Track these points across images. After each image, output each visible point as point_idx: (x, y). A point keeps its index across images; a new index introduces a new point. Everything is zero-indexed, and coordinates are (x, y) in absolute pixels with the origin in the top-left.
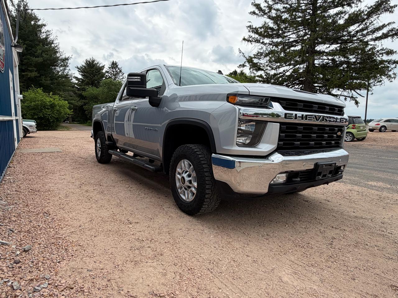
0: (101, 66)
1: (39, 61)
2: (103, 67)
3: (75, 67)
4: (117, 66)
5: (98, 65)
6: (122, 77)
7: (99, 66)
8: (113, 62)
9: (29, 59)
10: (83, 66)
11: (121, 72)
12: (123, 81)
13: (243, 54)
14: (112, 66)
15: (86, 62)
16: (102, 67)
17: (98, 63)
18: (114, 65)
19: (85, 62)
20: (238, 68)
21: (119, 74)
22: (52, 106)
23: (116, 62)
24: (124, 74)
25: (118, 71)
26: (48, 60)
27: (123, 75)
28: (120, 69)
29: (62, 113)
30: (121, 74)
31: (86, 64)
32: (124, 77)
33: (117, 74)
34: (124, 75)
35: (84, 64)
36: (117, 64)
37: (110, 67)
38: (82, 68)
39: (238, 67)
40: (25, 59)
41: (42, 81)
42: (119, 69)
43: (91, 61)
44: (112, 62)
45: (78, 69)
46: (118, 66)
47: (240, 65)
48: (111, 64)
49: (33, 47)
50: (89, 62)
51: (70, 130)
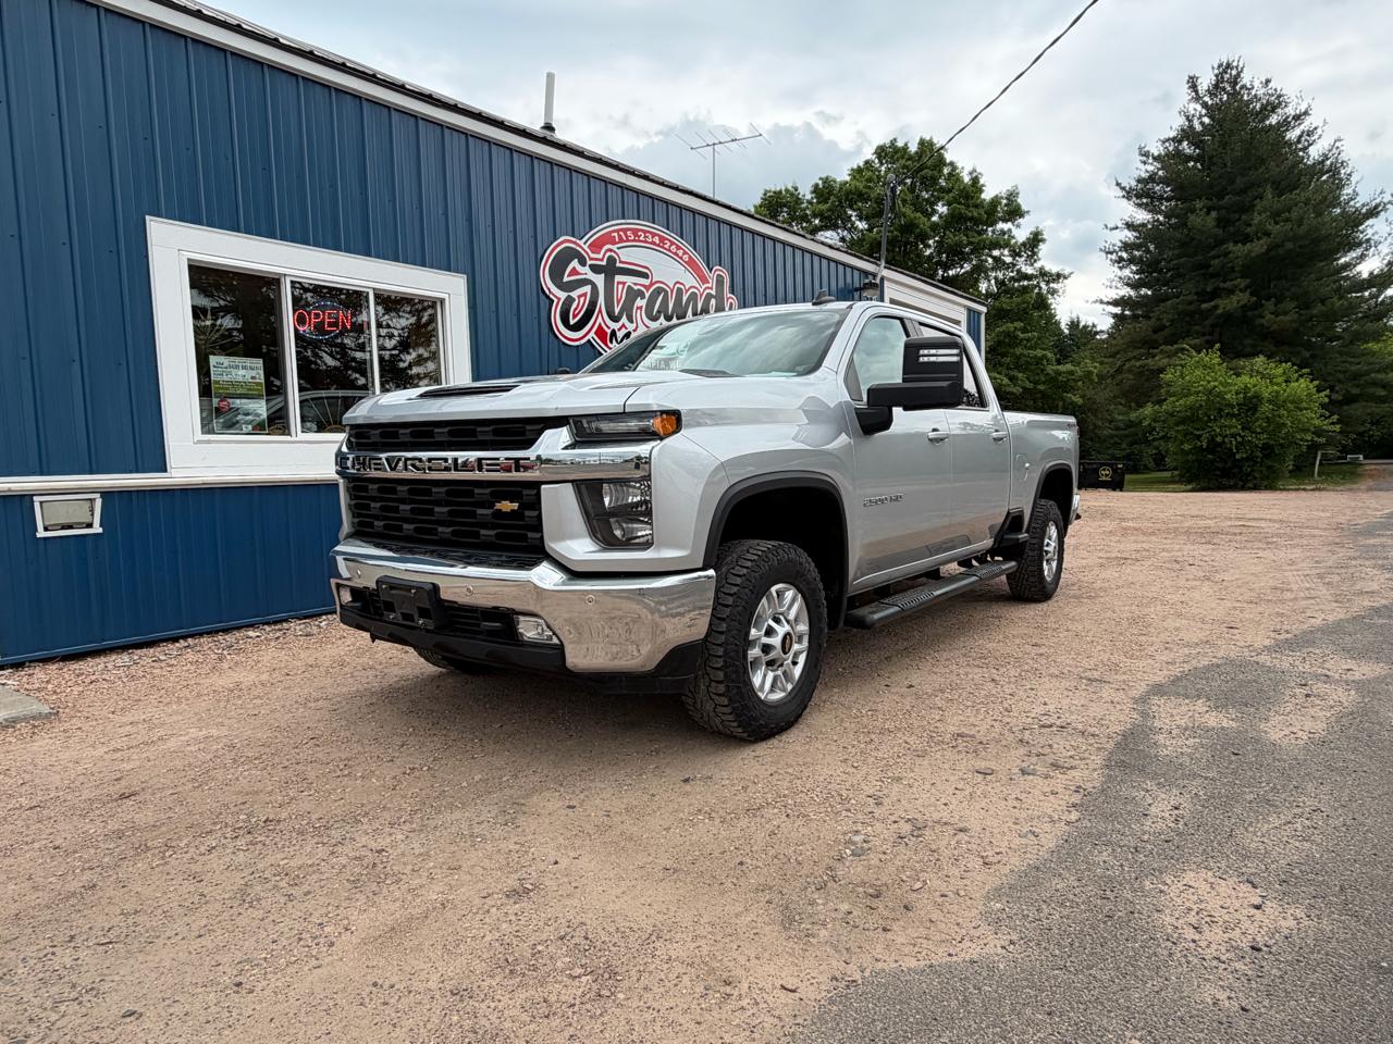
1: (1253, 255)
9: (1226, 254)
22: (1250, 404)
26: (1289, 240)
29: (1284, 425)
40: (1214, 257)
41: (1263, 317)
51: (1289, 490)
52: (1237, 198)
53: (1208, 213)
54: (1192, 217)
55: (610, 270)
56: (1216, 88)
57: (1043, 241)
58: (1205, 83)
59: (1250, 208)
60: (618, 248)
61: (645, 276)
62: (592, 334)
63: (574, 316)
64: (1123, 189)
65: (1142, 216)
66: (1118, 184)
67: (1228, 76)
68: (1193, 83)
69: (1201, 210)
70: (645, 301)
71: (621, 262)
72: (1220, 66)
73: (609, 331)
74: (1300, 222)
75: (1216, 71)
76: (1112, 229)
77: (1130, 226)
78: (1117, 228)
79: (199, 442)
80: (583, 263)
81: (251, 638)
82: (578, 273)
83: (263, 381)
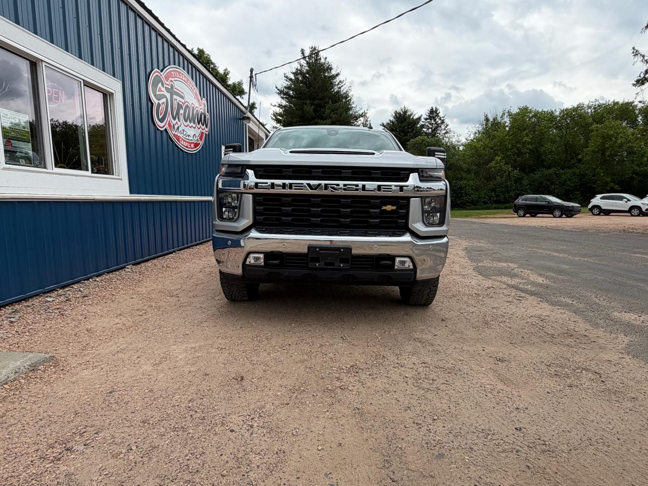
0: (415, 118)
2: (419, 118)
3: (381, 125)
4: (437, 115)
5: (411, 117)
6: (444, 131)
7: (413, 118)
8: (432, 109)
10: (390, 121)
11: (444, 123)
12: (445, 137)
13: (643, 56)
14: (429, 116)
15: (396, 115)
16: (417, 119)
17: (411, 114)
18: (433, 113)
19: (394, 115)
20: (634, 87)
21: (440, 127)
23: (436, 108)
24: (447, 125)
25: (440, 122)
27: (446, 127)
28: (442, 119)
30: (443, 127)
31: (394, 118)
32: (448, 131)
33: (437, 127)
34: (448, 127)
35: (392, 119)
36: (438, 112)
37: (427, 117)
38: (389, 124)
39: (634, 85)
42: (440, 119)
43: (402, 113)
44: (429, 110)
45: (383, 128)
46: (440, 115)
47: (638, 81)
48: (429, 112)
49: (322, 108)
50: (400, 114)
52: (319, 102)
53: (311, 106)
54: (305, 107)
55: (171, 90)
56: (310, 57)
57: (256, 108)
58: (307, 53)
59: (323, 107)
60: (174, 80)
61: (182, 98)
62: (167, 125)
63: (161, 114)
64: (279, 90)
65: (284, 103)
66: (277, 87)
67: (315, 53)
68: (303, 52)
69: (309, 104)
70: (183, 110)
71: (175, 88)
72: (312, 48)
73: (172, 125)
74: (341, 115)
75: (311, 50)
76: (274, 106)
77: (280, 106)
78: (276, 106)
79: (4, 169)
80: (163, 85)
81: (50, 302)
82: (162, 91)
83: (29, 130)
